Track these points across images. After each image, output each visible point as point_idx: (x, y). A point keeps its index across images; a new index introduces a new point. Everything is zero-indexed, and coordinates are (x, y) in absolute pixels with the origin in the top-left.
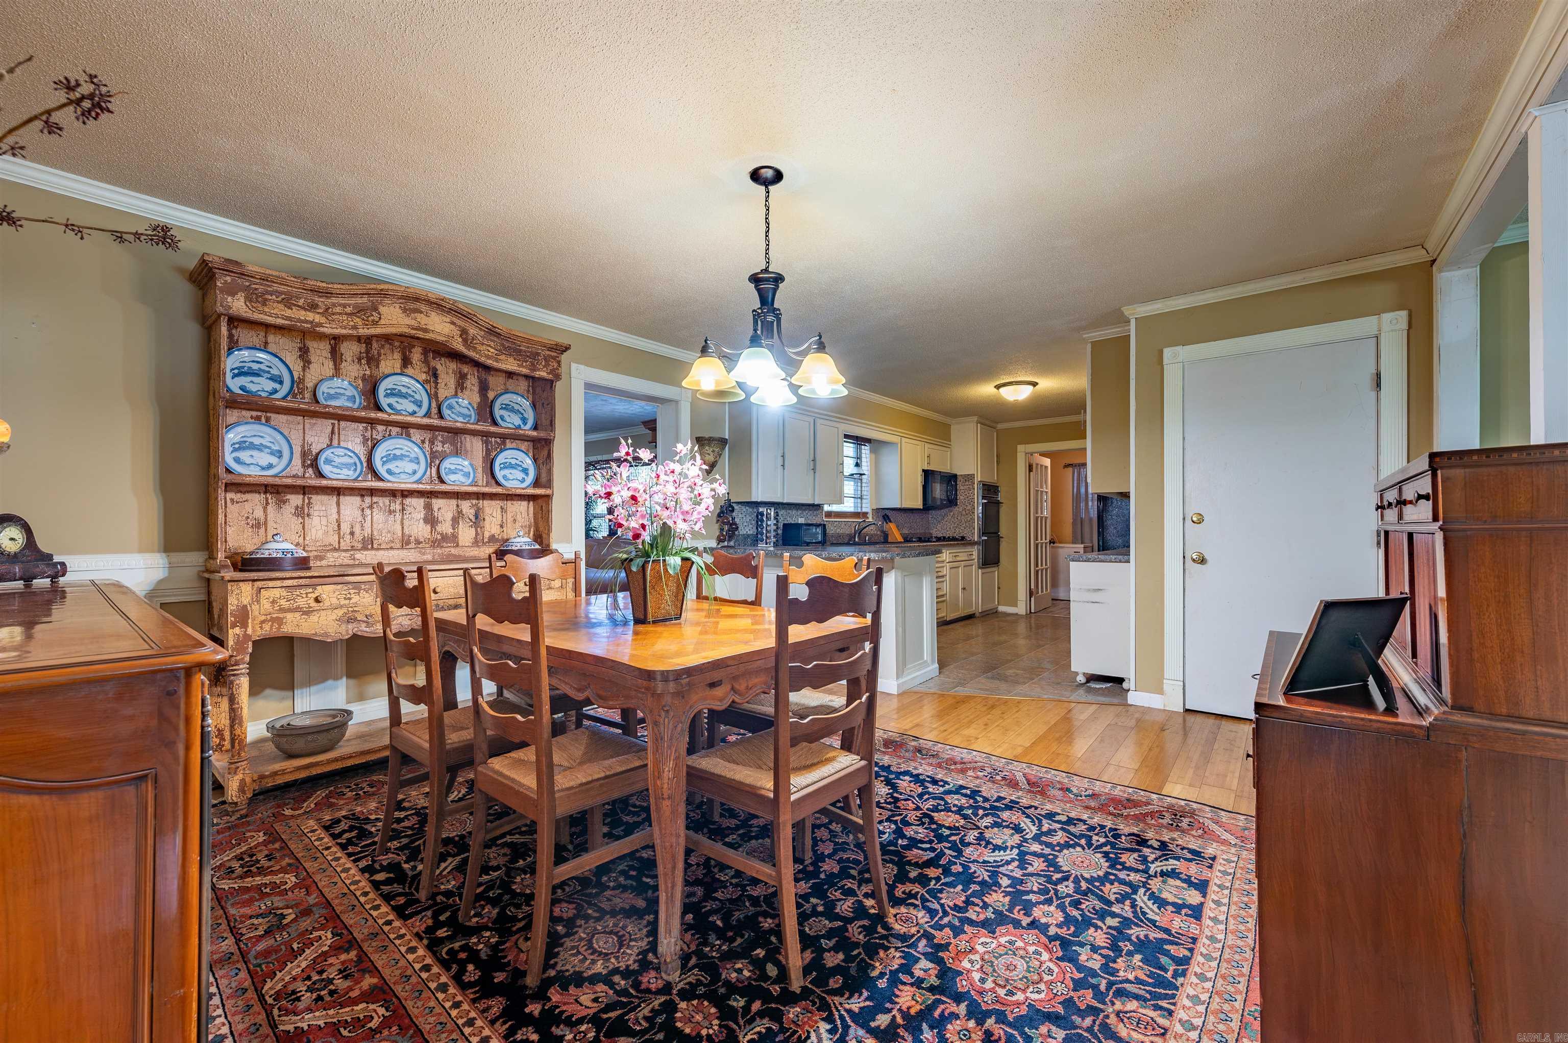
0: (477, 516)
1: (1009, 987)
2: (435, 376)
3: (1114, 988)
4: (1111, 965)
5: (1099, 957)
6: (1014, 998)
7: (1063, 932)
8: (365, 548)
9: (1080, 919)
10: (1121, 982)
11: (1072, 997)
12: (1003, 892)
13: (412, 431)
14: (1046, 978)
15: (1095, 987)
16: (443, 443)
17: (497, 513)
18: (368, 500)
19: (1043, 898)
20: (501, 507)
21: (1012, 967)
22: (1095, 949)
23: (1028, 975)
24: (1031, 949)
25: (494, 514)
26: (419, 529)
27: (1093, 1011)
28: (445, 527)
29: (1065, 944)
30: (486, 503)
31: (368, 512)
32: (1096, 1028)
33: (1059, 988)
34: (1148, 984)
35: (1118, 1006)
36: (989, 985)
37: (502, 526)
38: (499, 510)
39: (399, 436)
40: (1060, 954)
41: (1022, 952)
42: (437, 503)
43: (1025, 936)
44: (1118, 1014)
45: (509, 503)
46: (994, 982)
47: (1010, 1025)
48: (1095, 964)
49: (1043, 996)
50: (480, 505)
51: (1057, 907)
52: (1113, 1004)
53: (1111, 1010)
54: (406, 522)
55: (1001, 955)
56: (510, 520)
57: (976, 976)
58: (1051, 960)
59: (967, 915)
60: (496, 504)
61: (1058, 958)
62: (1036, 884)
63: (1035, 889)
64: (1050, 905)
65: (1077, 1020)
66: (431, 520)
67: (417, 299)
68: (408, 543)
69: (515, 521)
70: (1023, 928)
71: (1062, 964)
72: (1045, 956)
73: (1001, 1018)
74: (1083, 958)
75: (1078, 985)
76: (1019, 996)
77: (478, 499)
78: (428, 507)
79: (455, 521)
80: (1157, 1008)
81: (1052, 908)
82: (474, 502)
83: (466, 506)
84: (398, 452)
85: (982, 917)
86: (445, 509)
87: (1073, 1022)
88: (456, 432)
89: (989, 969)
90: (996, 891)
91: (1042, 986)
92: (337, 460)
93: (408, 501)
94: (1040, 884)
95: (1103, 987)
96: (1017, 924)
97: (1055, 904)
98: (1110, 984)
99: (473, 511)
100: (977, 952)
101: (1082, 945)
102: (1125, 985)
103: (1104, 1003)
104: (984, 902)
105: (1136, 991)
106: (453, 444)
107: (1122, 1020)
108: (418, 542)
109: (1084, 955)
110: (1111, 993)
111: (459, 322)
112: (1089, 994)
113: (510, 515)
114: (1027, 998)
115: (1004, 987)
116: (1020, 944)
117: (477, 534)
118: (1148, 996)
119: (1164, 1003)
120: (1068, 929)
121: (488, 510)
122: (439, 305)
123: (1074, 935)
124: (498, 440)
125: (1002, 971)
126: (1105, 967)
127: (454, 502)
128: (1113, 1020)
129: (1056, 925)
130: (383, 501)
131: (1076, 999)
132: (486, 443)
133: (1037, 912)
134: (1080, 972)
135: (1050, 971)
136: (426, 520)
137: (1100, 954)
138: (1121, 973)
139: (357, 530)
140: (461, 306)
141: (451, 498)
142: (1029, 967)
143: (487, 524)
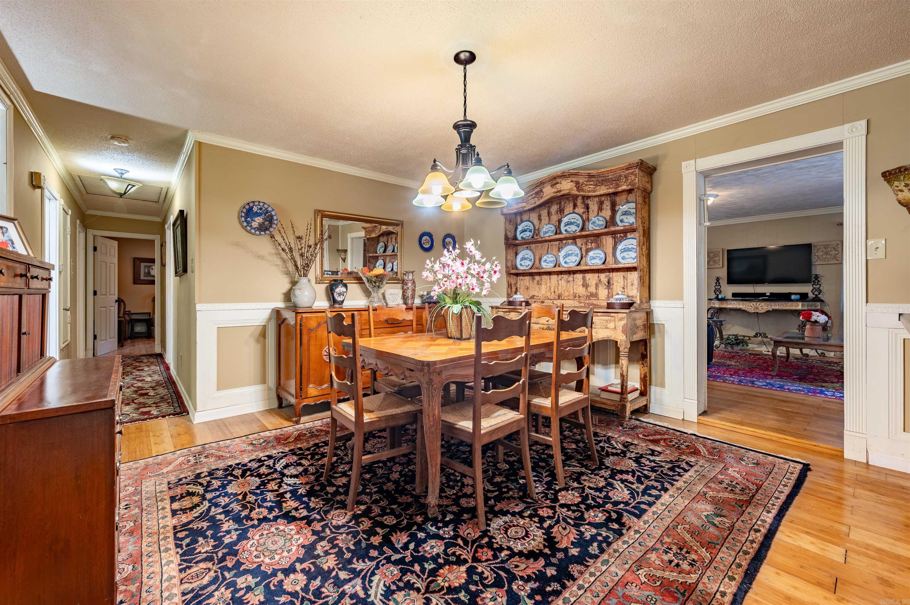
0: (609, 282)
1: (265, 536)
2: (588, 208)
3: (221, 579)
4: (232, 589)
5: (242, 586)
6: (258, 535)
7: (275, 580)
8: (559, 299)
9: (276, 598)
10: (219, 585)
11: (236, 556)
12: (334, 569)
13: (577, 240)
14: (255, 553)
15: (229, 570)
16: (591, 243)
17: (621, 281)
18: (560, 276)
19: (312, 589)
20: (624, 277)
21: (274, 543)
22: (249, 589)
23: (264, 547)
24: (277, 557)
25: (619, 281)
26: (581, 291)
27: (223, 559)
28: (592, 289)
29: (265, 576)
30: (615, 274)
31: (560, 282)
32: (215, 555)
33: (246, 555)
34: (204, 599)
35: (212, 574)
36: (273, 529)
37: (624, 288)
38: (622, 278)
39: (572, 244)
40: (262, 568)
41: (280, 552)
42: (588, 276)
43: (288, 559)
44: (209, 570)
45: (629, 273)
46: (272, 532)
47: (248, 527)
48: (241, 582)
49: (249, 546)
50: (611, 276)
51: (297, 592)
52: (216, 572)
53: (214, 568)
54: (575, 286)
55: (285, 543)
56: (629, 284)
57: (282, 528)
58: (263, 561)
59: (326, 541)
60: (620, 274)
61: (261, 565)
62: (328, 594)
63: (323, 590)
64: (301, 589)
65: (225, 551)
66: (585, 285)
67: (555, 178)
68: (575, 297)
69: (632, 285)
70: (295, 562)
71: (255, 565)
72: (267, 560)
73: (253, 526)
74: (250, 578)
75: (239, 564)
76: (257, 537)
77: (609, 272)
78: (584, 278)
79: (597, 286)
80: (193, 590)
81: (298, 588)
82: (607, 274)
83: (603, 277)
84: (570, 252)
85: (319, 547)
86: (592, 278)
87: (226, 548)
88: (598, 236)
89: (281, 533)
90: (337, 565)
91: (253, 549)
92: (548, 260)
93: (575, 276)
94: (327, 597)
95: (226, 574)
96: (301, 561)
97: (301, 593)
98: (224, 578)
99: (606, 280)
100: (295, 534)
101: (257, 584)
102: (217, 585)
103: (219, 568)
104: (330, 554)
105: (208, 589)
106: (596, 242)
107: (205, 569)
108: (579, 297)
109: (251, 580)
110: (219, 575)
111: (574, 179)
112: (230, 565)
113: (629, 281)
114: (253, 539)
115: (267, 534)
116: (285, 554)
117: (609, 293)
118: (201, 592)
119: (189, 596)
120: (274, 585)
121: (615, 279)
122: (564, 176)
123: (267, 586)
124: (622, 235)
125: (276, 538)
126: (233, 584)
127: (597, 275)
128: (210, 565)
129: (282, 581)
130: (565, 277)
131: (233, 558)
132: (614, 238)
133: (302, 578)
134: (244, 570)
135: (256, 557)
136: (583, 286)
137: (243, 589)
138: (223, 590)
139: (556, 291)
140: (572, 171)
141: (595, 273)
142: (268, 550)
143: (615, 287)
